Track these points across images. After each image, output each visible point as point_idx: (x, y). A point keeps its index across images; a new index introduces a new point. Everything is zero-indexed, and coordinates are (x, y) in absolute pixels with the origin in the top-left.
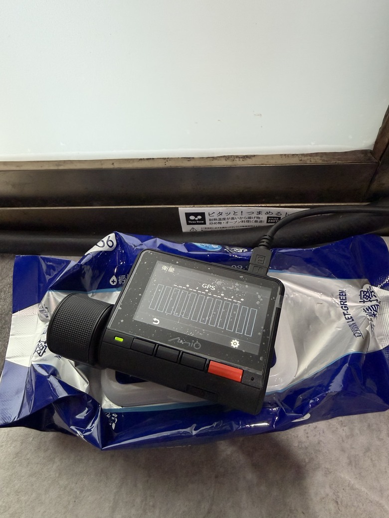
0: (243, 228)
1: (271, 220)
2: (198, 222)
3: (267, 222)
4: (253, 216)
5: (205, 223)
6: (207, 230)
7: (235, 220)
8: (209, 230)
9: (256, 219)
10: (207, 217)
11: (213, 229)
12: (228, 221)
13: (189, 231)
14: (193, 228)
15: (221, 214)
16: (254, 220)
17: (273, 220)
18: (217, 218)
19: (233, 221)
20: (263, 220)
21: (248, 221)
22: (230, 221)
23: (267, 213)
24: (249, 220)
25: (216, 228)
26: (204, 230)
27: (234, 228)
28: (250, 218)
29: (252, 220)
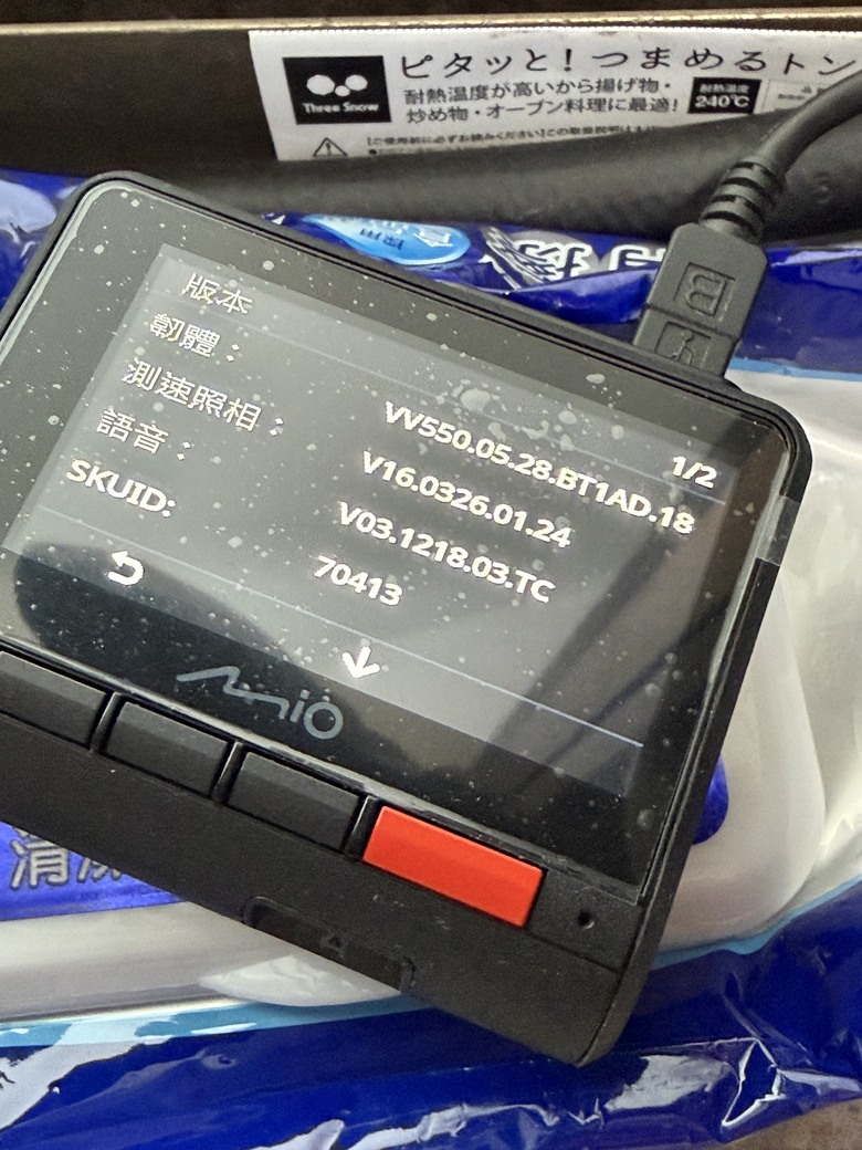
0: (570, 137)
1: (709, 95)
2: (349, 107)
3: (693, 109)
4: (621, 74)
5: (383, 115)
6: (398, 148)
7: (535, 98)
8: (408, 148)
9: (636, 92)
10: (395, 83)
11: (425, 146)
12: (501, 102)
13: (308, 156)
14: (327, 142)
15: (462, 63)
16: (628, 97)
17: (718, 95)
18: (446, 85)
19: (522, 101)
20: (669, 94)
21: (599, 105)
22: (509, 100)
23: (694, 59)
24: (603, 95)
25: (439, 140)
26: (384, 148)
27: (527, 140)
28: (608, 85)
29: (616, 95)
